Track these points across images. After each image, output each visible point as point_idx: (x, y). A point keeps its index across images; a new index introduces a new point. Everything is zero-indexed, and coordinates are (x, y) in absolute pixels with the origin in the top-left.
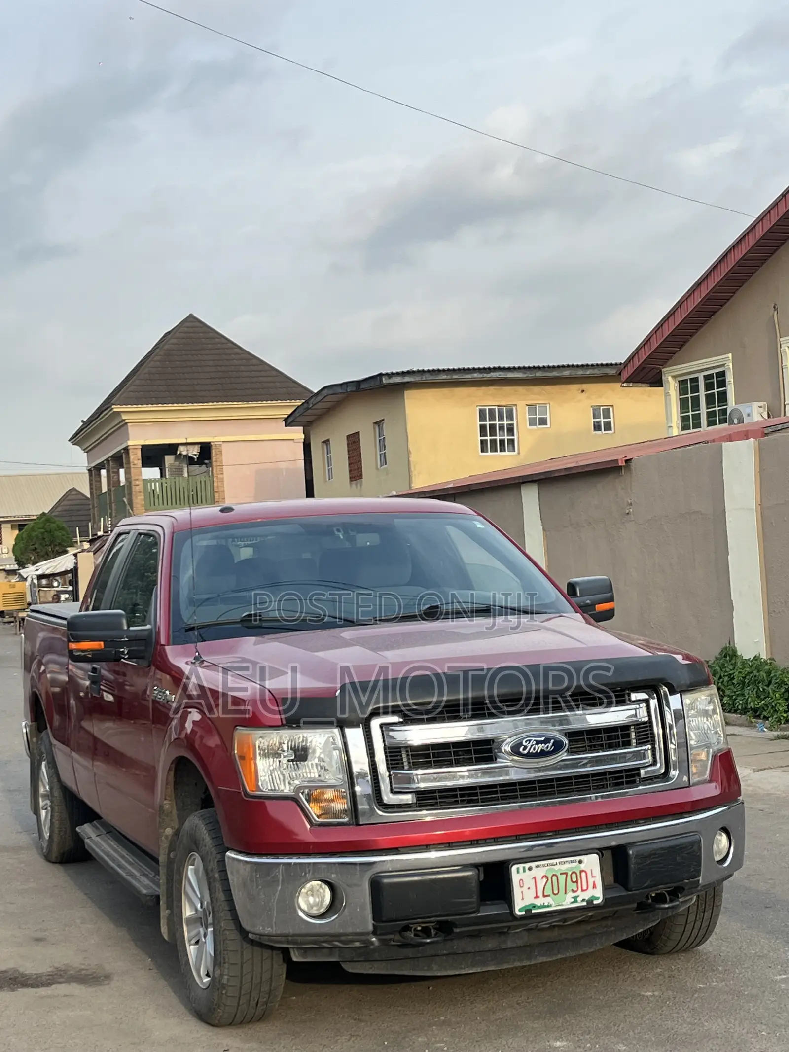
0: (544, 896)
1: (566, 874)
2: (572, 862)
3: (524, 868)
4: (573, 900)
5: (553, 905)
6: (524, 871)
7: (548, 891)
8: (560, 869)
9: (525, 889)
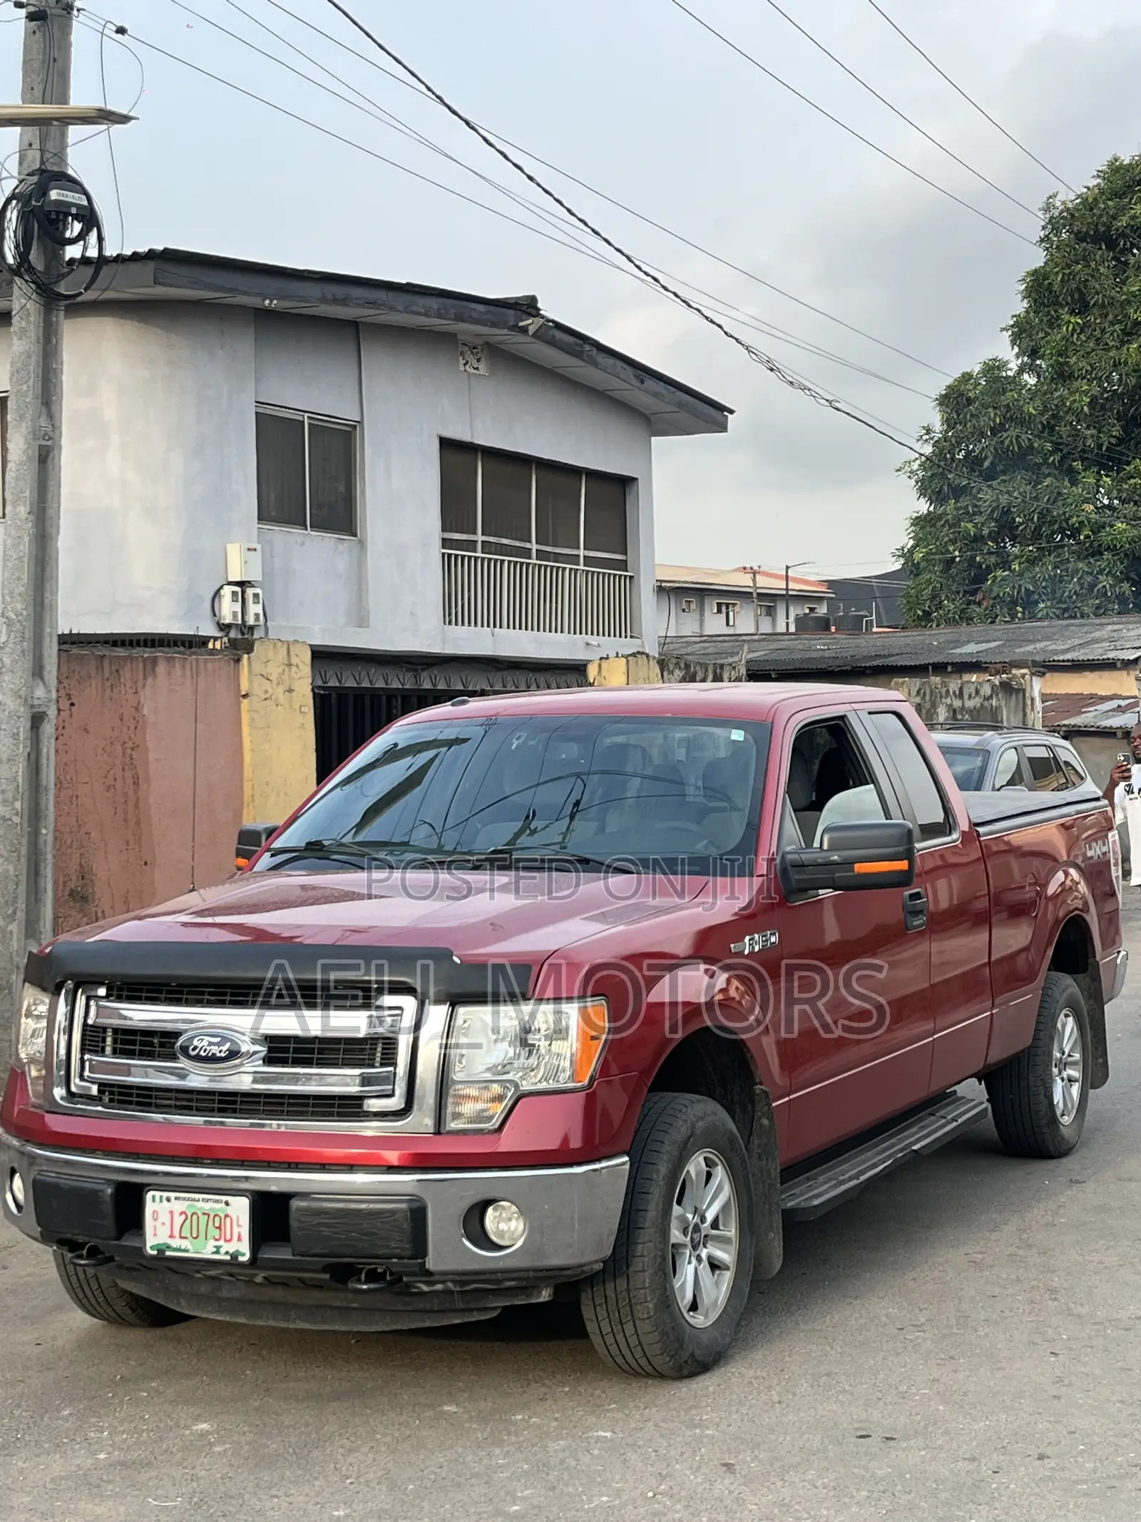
0: (181, 1237)
1: (209, 1215)
2: (217, 1201)
3: (161, 1197)
4: (215, 1250)
5: (191, 1250)
6: (161, 1201)
7: (186, 1233)
8: (201, 1208)
9: (158, 1224)
